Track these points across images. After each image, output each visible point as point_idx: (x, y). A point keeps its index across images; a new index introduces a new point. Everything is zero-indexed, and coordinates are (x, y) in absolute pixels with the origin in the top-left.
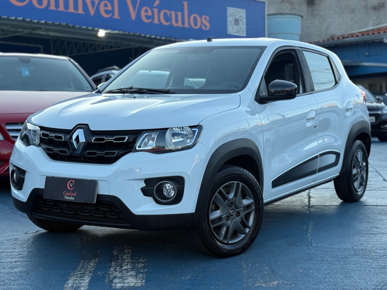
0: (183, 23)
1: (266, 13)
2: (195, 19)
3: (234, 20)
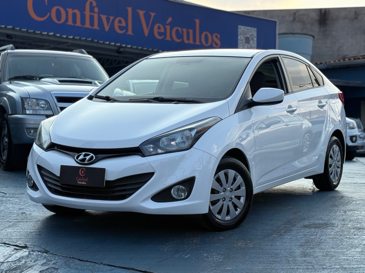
0: (194, 40)
1: (277, 32)
2: (206, 37)
3: (245, 38)
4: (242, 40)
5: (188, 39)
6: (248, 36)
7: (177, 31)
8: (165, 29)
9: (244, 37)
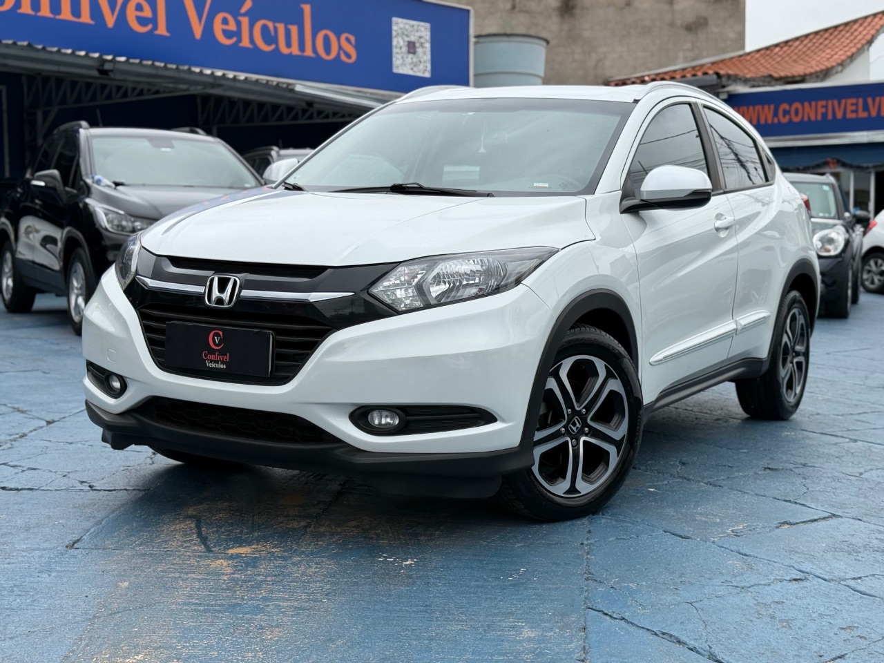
0: (302, 47)
1: (472, 32)
2: (326, 39)
3: (406, 43)
4: (401, 48)
5: (289, 45)
6: (412, 39)
7: (264, 28)
8: (239, 24)
9: (404, 42)
